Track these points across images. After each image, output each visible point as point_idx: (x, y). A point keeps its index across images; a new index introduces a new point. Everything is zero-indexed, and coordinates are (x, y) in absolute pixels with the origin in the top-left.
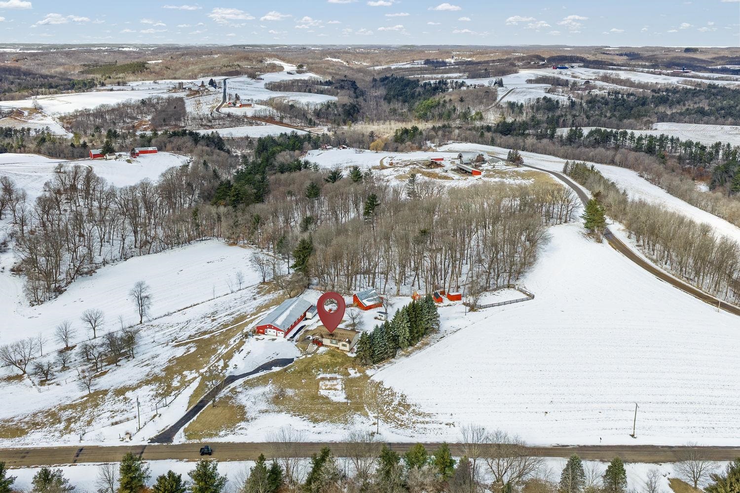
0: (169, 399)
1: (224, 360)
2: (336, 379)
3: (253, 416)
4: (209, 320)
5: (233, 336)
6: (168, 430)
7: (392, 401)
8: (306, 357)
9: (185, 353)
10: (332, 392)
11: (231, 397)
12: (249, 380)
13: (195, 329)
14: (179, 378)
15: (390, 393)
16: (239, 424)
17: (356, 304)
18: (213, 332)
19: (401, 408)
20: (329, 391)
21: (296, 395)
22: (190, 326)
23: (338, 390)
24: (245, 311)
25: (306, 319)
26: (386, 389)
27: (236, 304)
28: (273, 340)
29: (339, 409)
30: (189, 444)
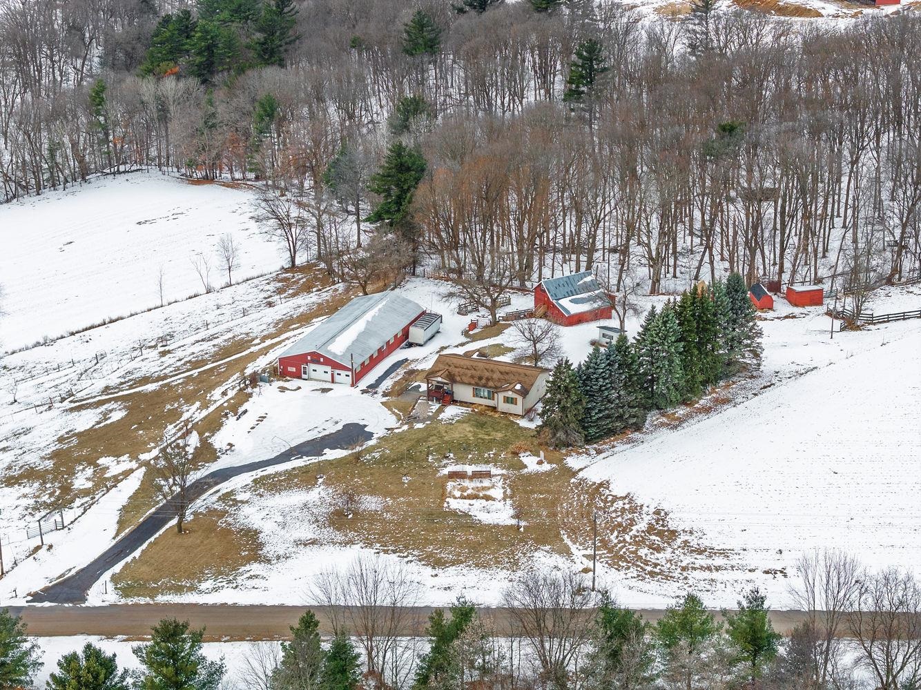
0: (69, 515)
1: (200, 434)
2: (488, 475)
3: (281, 553)
4: (153, 354)
5: (219, 384)
6: (73, 577)
7: (632, 522)
8: (411, 428)
9: (98, 423)
10: (478, 504)
11: (223, 514)
12: (268, 477)
13: (118, 374)
14: (89, 471)
15: (627, 506)
16: (247, 568)
17: (541, 311)
18: (166, 377)
19: (653, 537)
20: (472, 502)
21: (387, 509)
22: (105, 367)
23: (494, 499)
24: (245, 330)
25: (410, 345)
26: (615, 499)
27: (220, 318)
28: (324, 390)
29: (497, 540)
30: (127, 605)
